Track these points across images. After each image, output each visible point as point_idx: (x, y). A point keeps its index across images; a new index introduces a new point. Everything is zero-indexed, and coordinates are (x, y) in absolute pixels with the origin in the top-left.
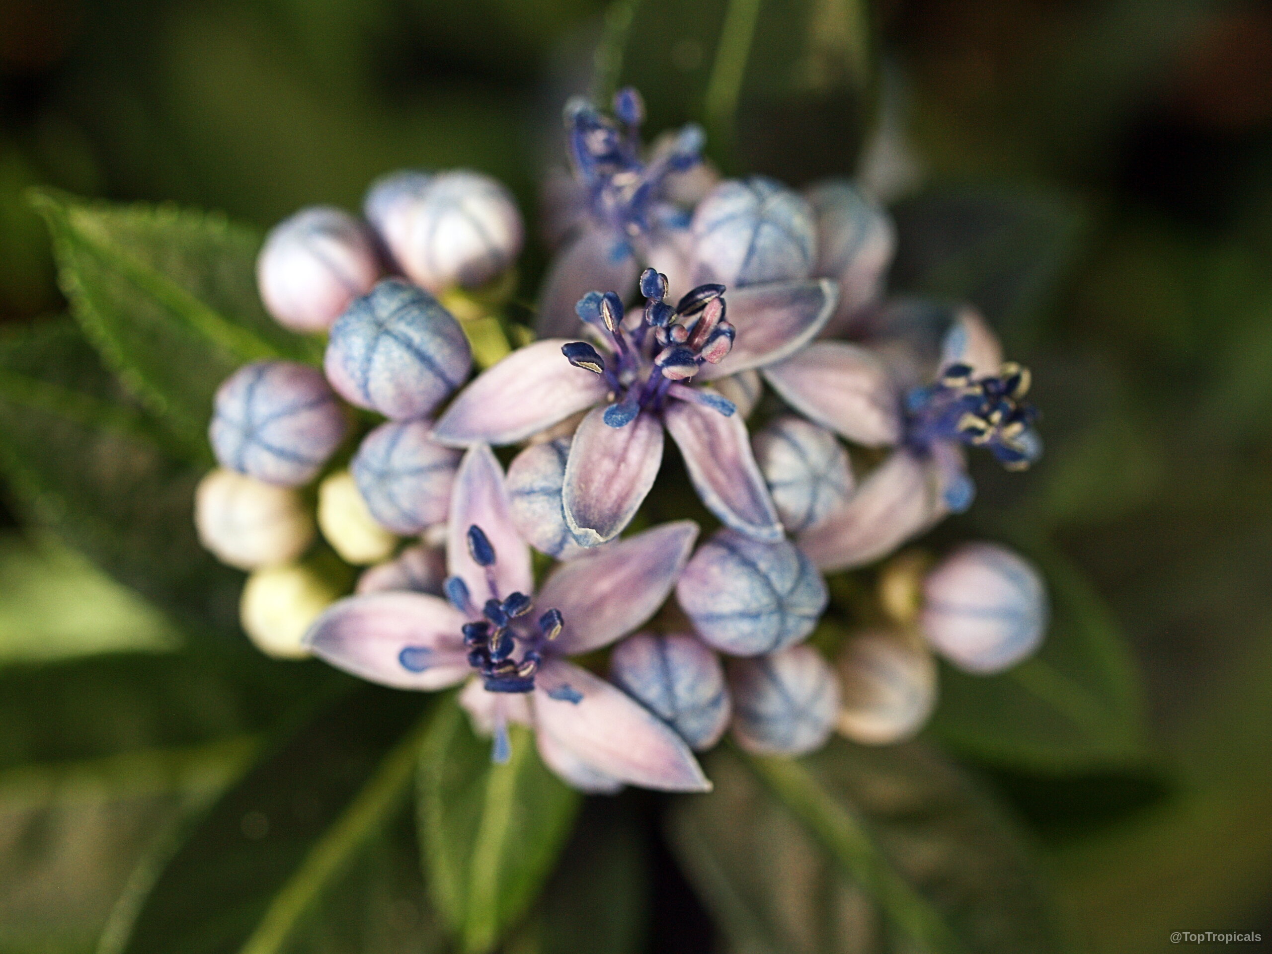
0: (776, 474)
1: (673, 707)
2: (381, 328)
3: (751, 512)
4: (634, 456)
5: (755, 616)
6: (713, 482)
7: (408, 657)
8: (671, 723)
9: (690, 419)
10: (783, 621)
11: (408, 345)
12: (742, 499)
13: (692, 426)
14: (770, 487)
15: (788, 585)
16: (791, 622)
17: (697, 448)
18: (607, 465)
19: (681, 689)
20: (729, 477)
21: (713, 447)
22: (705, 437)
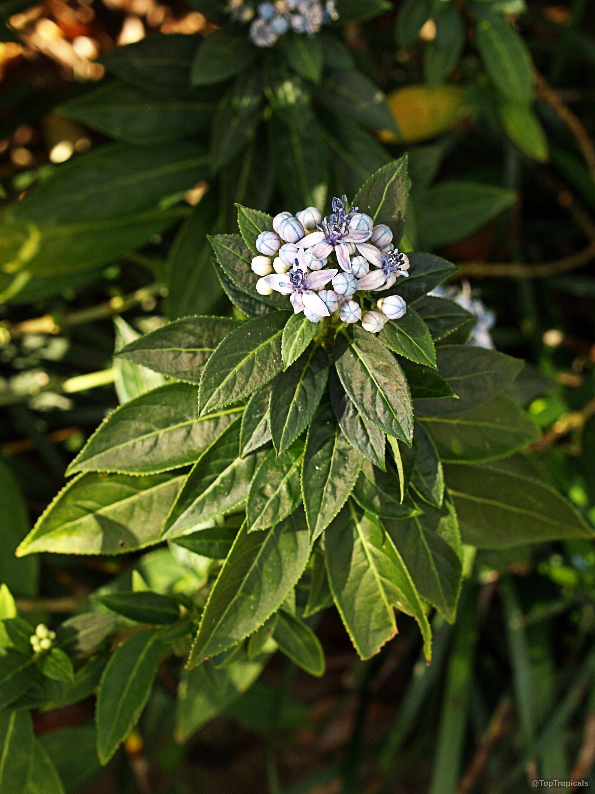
0: (353, 263)
1: (326, 300)
2: (288, 223)
3: (347, 267)
4: (327, 250)
5: (343, 284)
6: (341, 260)
7: (281, 284)
8: (325, 303)
9: (339, 247)
10: (348, 286)
11: (292, 226)
12: (346, 265)
13: (339, 249)
14: (352, 265)
15: (350, 280)
16: (349, 287)
17: (339, 253)
18: (322, 250)
19: (328, 297)
20: (344, 261)
21: (342, 254)
22: (341, 251)
